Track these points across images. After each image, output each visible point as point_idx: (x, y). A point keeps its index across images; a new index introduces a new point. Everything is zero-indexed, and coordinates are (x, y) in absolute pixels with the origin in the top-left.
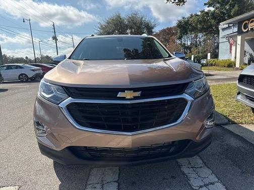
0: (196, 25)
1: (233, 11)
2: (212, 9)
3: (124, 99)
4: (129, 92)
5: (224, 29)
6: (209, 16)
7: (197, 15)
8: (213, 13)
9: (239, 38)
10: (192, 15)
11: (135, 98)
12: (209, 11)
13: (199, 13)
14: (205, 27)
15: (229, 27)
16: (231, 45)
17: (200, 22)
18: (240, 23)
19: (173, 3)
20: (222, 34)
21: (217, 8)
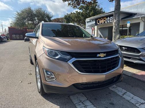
0: (74, 19)
1: (91, 13)
2: (81, 11)
3: (100, 57)
4: (102, 54)
5: (88, 22)
6: (80, 15)
7: (74, 13)
8: (82, 13)
9: (96, 27)
10: (71, 13)
11: (105, 57)
12: (80, 12)
13: (75, 13)
14: (78, 20)
15: (90, 21)
16: (93, 30)
17: (76, 17)
18: (96, 20)
19: (72, 7)
20: (87, 24)
21: (84, 11)
